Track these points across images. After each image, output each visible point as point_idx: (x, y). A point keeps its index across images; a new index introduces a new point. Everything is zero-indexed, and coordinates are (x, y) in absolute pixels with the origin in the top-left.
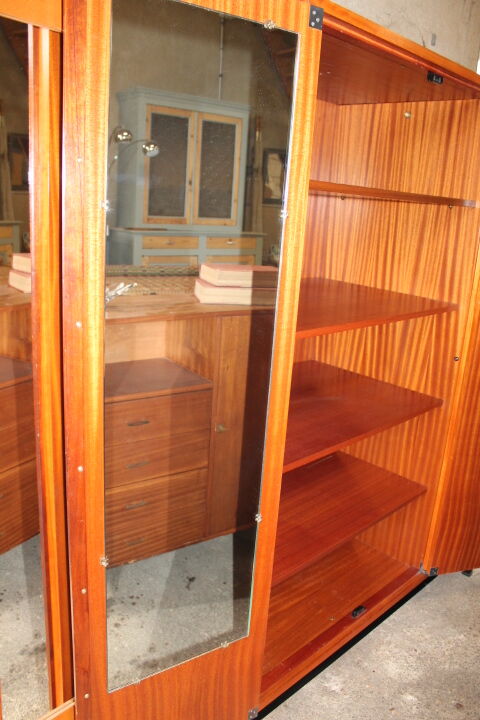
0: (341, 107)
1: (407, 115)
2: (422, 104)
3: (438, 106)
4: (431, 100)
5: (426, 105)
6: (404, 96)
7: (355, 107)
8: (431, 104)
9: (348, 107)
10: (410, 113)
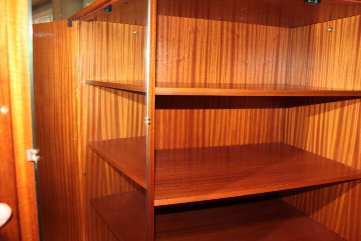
0: (292, 29)
1: (329, 30)
2: (339, 21)
3: (350, 21)
4: (346, 17)
5: (342, 21)
6: (328, 18)
7: (299, 28)
8: (346, 20)
9: (295, 28)
10: (332, 28)
